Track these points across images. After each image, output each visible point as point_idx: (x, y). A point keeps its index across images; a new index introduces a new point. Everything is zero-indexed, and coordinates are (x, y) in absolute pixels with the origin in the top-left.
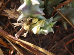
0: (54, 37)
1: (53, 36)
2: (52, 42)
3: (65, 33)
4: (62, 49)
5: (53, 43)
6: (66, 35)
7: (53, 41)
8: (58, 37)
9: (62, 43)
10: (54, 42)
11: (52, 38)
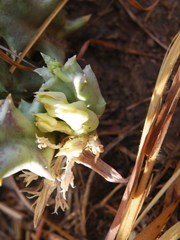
0: (133, 51)
1: (131, 55)
2: (150, 54)
3: (115, 19)
4: (169, 17)
5: (154, 50)
6: (122, 12)
7: (147, 52)
8: (133, 39)
9: (150, 19)
10: (151, 48)
11: (137, 56)
